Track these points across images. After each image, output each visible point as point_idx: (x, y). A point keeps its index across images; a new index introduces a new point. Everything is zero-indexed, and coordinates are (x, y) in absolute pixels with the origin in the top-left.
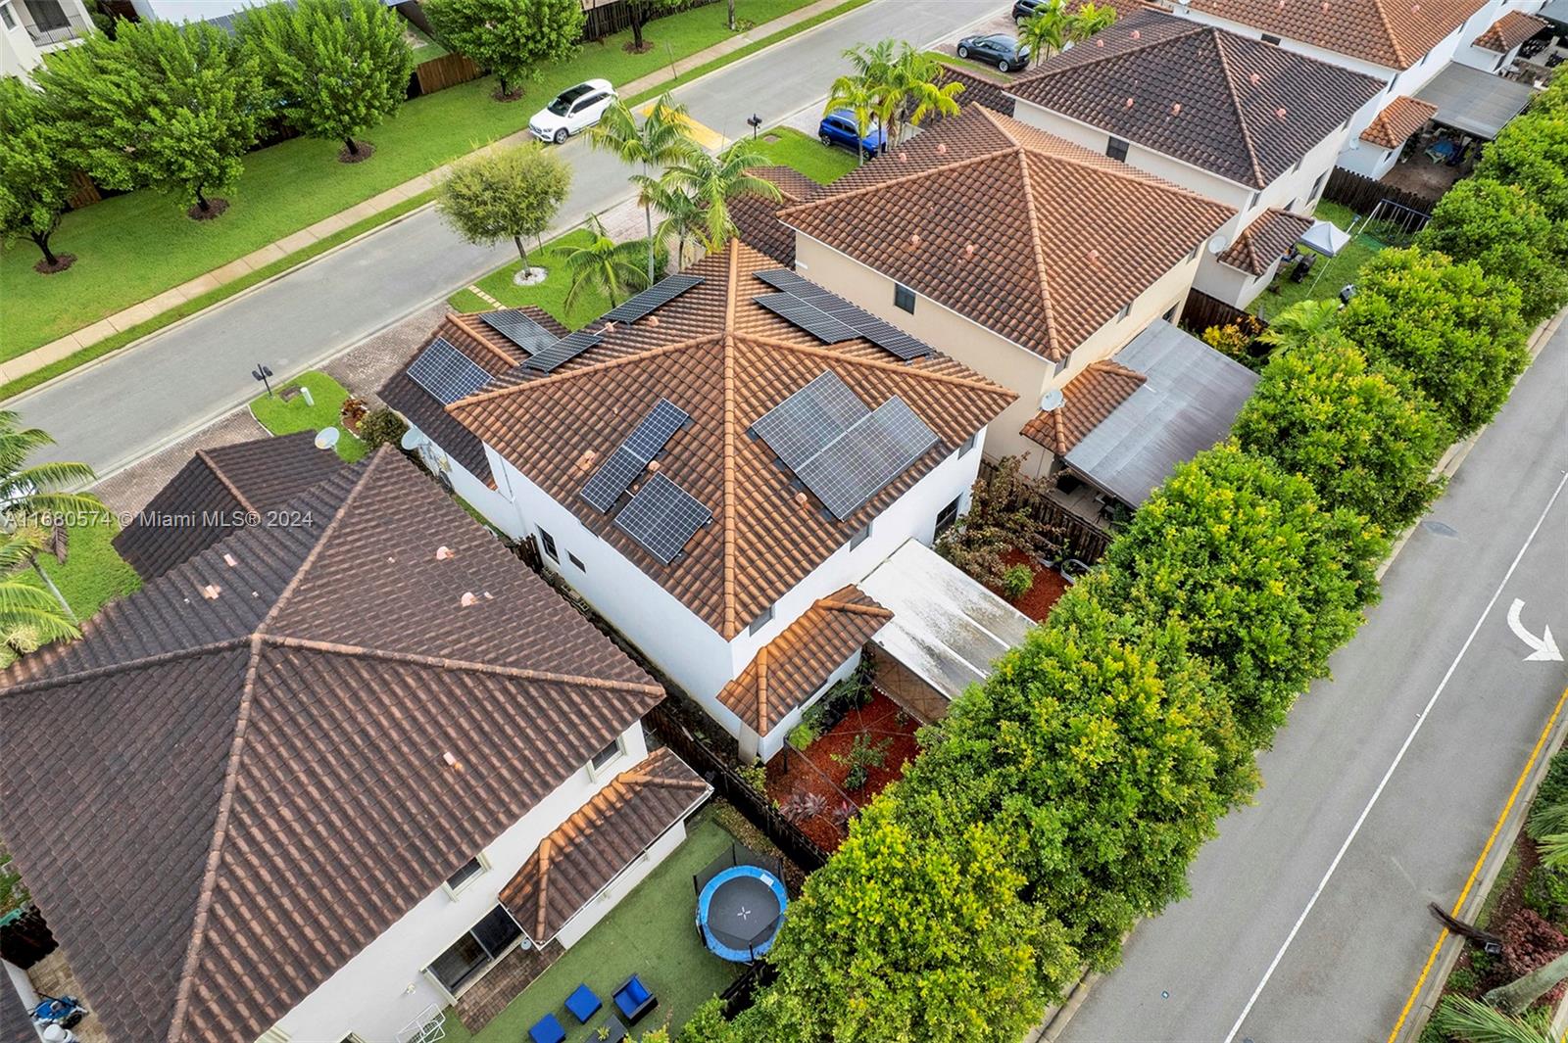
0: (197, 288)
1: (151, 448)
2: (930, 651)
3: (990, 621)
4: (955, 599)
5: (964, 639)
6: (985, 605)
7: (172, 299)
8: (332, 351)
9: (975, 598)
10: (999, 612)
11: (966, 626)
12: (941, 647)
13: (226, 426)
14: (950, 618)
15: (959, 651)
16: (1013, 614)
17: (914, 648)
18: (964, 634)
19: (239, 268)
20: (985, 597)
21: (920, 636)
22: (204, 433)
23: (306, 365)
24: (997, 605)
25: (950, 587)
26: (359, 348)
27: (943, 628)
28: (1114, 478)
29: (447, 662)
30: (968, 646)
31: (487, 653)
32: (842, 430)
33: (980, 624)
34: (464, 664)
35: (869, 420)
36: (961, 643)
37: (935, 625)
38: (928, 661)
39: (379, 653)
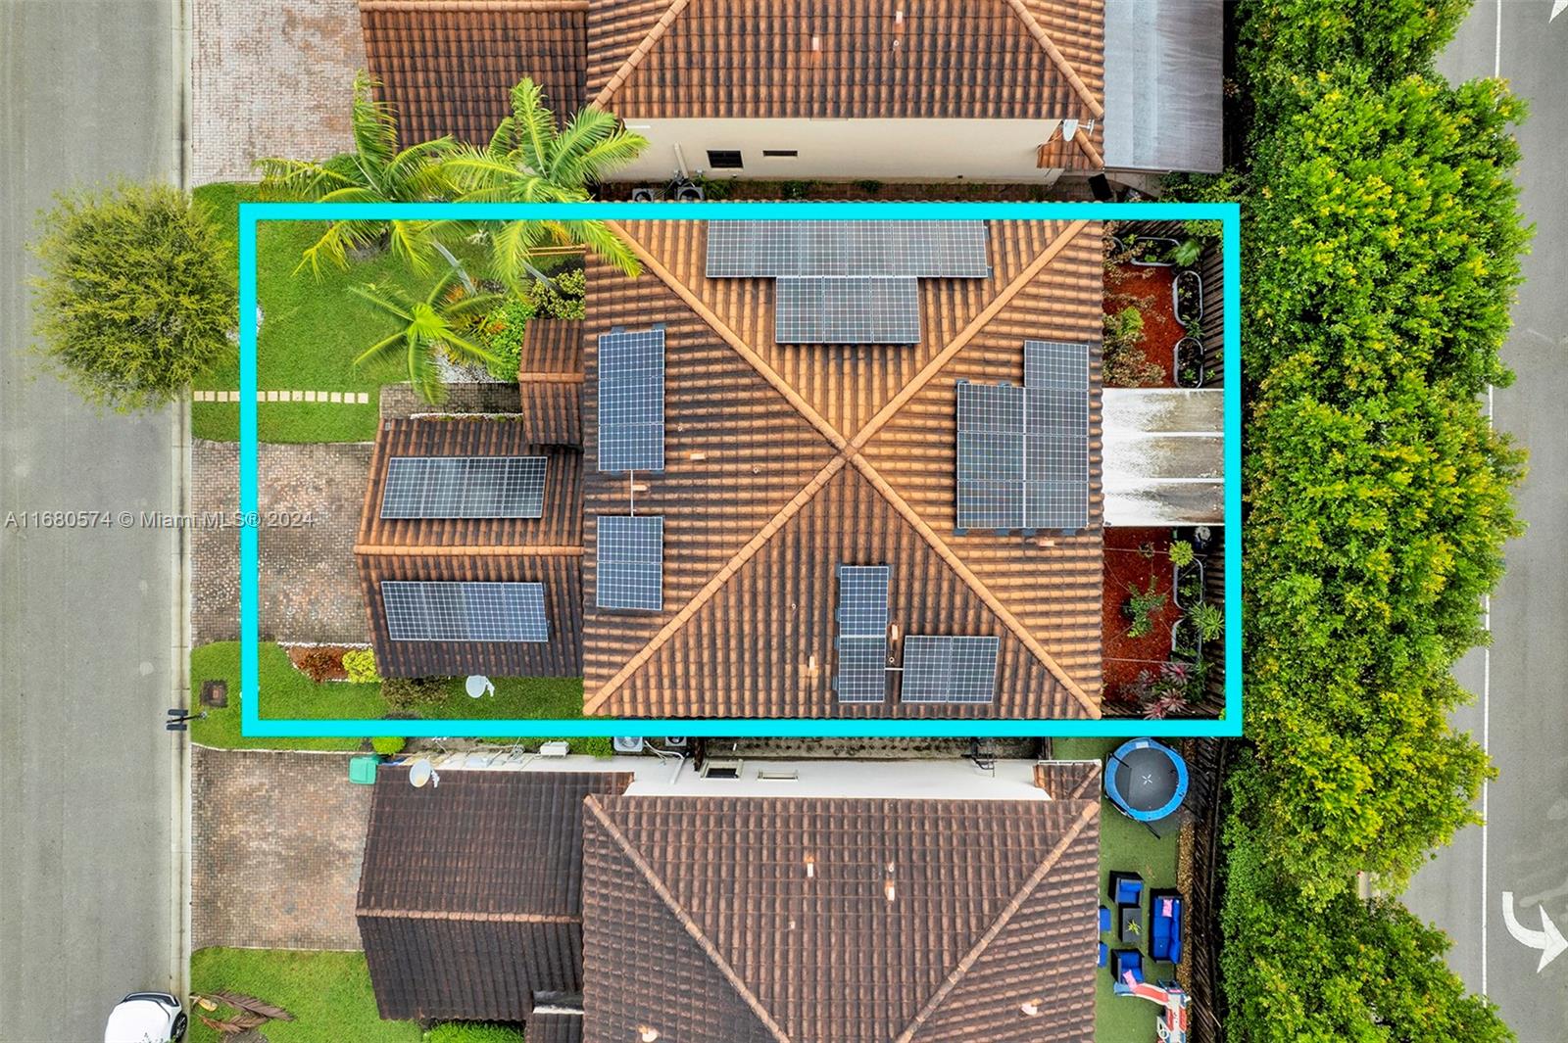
1: (175, 863)
2: (1149, 495)
3: (1170, 421)
5: (1165, 458)
6: (1155, 409)
8: (174, 610)
10: (1171, 405)
11: (1156, 444)
13: (209, 783)
14: (1138, 446)
15: (1170, 472)
16: (1183, 396)
17: (1136, 504)
18: (1161, 454)
20: (1149, 399)
21: (1130, 488)
22: (200, 806)
23: (175, 652)
24: (1166, 399)
26: (198, 583)
27: (1141, 461)
28: (1158, 150)
29: (963, 968)
30: (1173, 463)
31: (967, 923)
32: (1021, 439)
33: (1166, 430)
34: (974, 955)
35: (1029, 399)
36: (1165, 463)
37: (1134, 465)
38: (1155, 506)
39: (920, 1019)
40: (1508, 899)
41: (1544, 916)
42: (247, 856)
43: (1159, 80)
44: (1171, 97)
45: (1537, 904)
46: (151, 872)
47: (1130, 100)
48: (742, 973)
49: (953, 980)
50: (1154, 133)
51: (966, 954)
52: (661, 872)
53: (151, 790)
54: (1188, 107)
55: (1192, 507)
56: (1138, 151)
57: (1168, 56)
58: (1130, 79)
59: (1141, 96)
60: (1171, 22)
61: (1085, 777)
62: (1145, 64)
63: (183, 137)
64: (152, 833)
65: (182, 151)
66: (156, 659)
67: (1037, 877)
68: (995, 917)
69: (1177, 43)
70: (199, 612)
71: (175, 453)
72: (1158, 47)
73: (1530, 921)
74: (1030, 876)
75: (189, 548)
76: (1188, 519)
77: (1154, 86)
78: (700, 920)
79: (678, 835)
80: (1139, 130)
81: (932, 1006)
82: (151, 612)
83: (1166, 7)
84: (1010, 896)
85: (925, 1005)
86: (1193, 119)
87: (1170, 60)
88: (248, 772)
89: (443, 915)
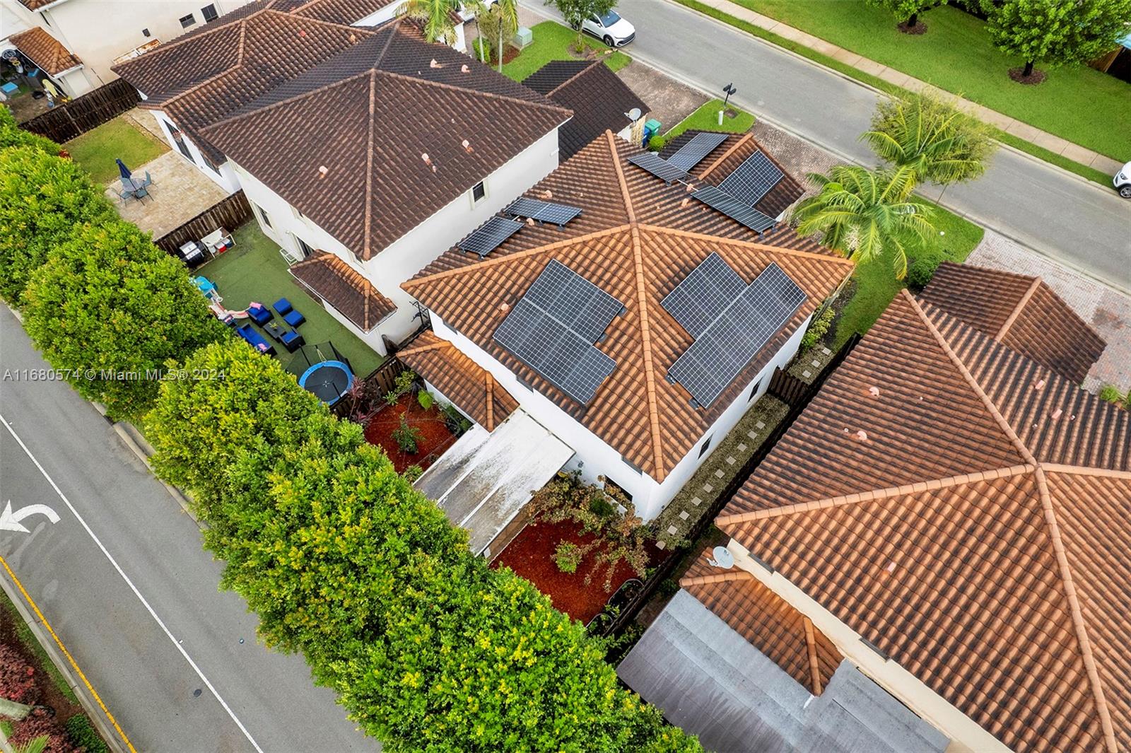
0: (823, 47)
2: (465, 461)
3: (493, 506)
4: (514, 482)
5: (476, 487)
6: (507, 504)
7: (808, 41)
8: (778, 122)
9: (515, 497)
10: (500, 514)
11: (487, 488)
12: (468, 470)
14: (496, 477)
15: (465, 482)
16: (499, 525)
17: (467, 451)
18: (481, 487)
19: (851, 60)
20: (515, 505)
21: (479, 456)
23: (760, 113)
24: (508, 514)
25: (524, 478)
27: (486, 472)
28: (663, 638)
29: (370, 151)
30: (468, 489)
31: (384, 169)
32: (568, 325)
33: (490, 499)
34: (370, 158)
35: (584, 344)
36: (472, 484)
37: (488, 467)
38: (456, 460)
39: (372, 121)
40: (54, 517)
41: (23, 529)
42: (654, 88)
43: (711, 680)
44: (694, 679)
45: (32, 532)
46: (675, 65)
47: (713, 646)
48: (456, 92)
49: (371, 143)
50: (678, 644)
51: (374, 157)
52: (520, 106)
53: (707, 80)
54: (678, 686)
55: (435, 479)
56: (672, 622)
57: (727, 700)
58: (727, 658)
59: (710, 656)
60: (747, 725)
61: (369, 319)
62: (731, 678)
63: (1016, 241)
64: (689, 71)
65: (1009, 238)
66: (762, 107)
67: (368, 207)
68: (374, 179)
69: (730, 716)
70: (771, 128)
71: (852, 158)
72: (737, 699)
73: (30, 522)
74: (372, 207)
75: (803, 140)
76: (432, 472)
77: (710, 672)
78: (490, 99)
79: (528, 124)
80: (687, 635)
81: (371, 128)
82: (785, 116)
83: (763, 730)
84: (374, 191)
85: (374, 127)
86: (667, 681)
87: (721, 700)
88: (687, 106)
89: (573, 79)
